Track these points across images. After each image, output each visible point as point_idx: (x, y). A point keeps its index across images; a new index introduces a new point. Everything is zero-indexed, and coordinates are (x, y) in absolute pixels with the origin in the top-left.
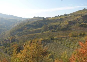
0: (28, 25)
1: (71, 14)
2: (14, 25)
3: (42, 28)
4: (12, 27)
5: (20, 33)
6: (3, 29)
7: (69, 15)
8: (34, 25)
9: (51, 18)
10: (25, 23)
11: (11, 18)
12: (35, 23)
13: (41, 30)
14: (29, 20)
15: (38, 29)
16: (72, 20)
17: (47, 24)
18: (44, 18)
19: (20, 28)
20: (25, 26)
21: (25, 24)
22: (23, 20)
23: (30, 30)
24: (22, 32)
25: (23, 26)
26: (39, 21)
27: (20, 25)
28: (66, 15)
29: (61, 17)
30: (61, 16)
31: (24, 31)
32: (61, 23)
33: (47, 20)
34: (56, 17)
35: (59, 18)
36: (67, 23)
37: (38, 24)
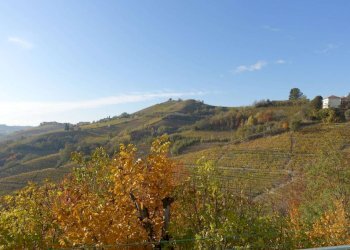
0: (19, 148)
1: (139, 114)
3: (61, 153)
7: (134, 114)
8: (39, 145)
9: (88, 123)
10: (11, 142)
12: (40, 140)
14: (24, 133)
16: (140, 128)
17: (76, 142)
18: (67, 126)
20: (10, 150)
21: (11, 145)
22: (8, 132)
26: (54, 134)
28: (125, 116)
30: (115, 118)
31: (6, 165)
32: (111, 136)
33: (76, 129)
34: (102, 121)
35: (108, 124)
37: (49, 142)
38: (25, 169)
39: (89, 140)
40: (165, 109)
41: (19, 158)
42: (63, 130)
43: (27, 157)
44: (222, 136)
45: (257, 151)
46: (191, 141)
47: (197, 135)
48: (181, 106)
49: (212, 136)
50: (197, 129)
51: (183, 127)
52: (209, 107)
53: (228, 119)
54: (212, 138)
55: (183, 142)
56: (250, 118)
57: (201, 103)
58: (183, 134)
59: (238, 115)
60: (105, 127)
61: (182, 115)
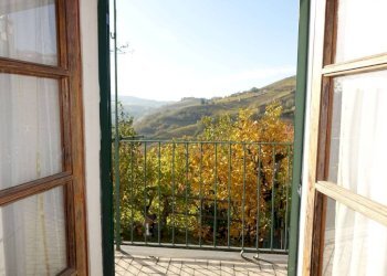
1: (267, 88)
3: (198, 124)
8: (180, 117)
9: (220, 98)
10: (159, 114)
12: (181, 113)
13: (196, 128)
14: (168, 107)
15: (188, 127)
18: (203, 101)
19: (148, 125)
21: (160, 117)
25: (155, 121)
26: (193, 108)
27: (148, 120)
28: (255, 90)
29: (245, 97)
30: (245, 93)
33: (210, 103)
34: (233, 96)
35: (239, 99)
37: (188, 115)
41: (166, 127)
42: (199, 104)
60: (235, 102)
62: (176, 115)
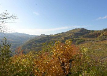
0: (35, 41)
1: (67, 32)
2: (26, 41)
3: (45, 43)
4: (25, 42)
5: (30, 46)
6: (18, 44)
7: (65, 33)
9: (52, 35)
10: (34, 39)
11: (24, 36)
12: (40, 39)
14: (37, 37)
16: (67, 36)
17: (49, 40)
18: (47, 35)
19: (30, 43)
20: (33, 41)
21: (34, 40)
22: (33, 37)
23: (37, 45)
24: (31, 46)
25: (32, 41)
26: (44, 38)
27: (30, 41)
28: (63, 33)
30: (60, 34)
31: (32, 45)
32: (59, 39)
33: (49, 36)
34: (56, 34)
35: (58, 35)
36: (63, 39)
37: (43, 40)
38: (37, 46)
39: (53, 39)
40: (74, 31)
41: (35, 43)
42: (46, 36)
43: (37, 43)
44: (92, 39)
45: (104, 44)
46: (82, 40)
47: (84, 39)
48: (79, 30)
49: (89, 39)
50: (84, 37)
51: (80, 36)
52: (88, 30)
53: (94, 34)
54: (89, 40)
55: (80, 41)
56: (102, 34)
57: (85, 29)
58: (79, 38)
59: (98, 33)
61: (80, 33)
62: (39, 40)
